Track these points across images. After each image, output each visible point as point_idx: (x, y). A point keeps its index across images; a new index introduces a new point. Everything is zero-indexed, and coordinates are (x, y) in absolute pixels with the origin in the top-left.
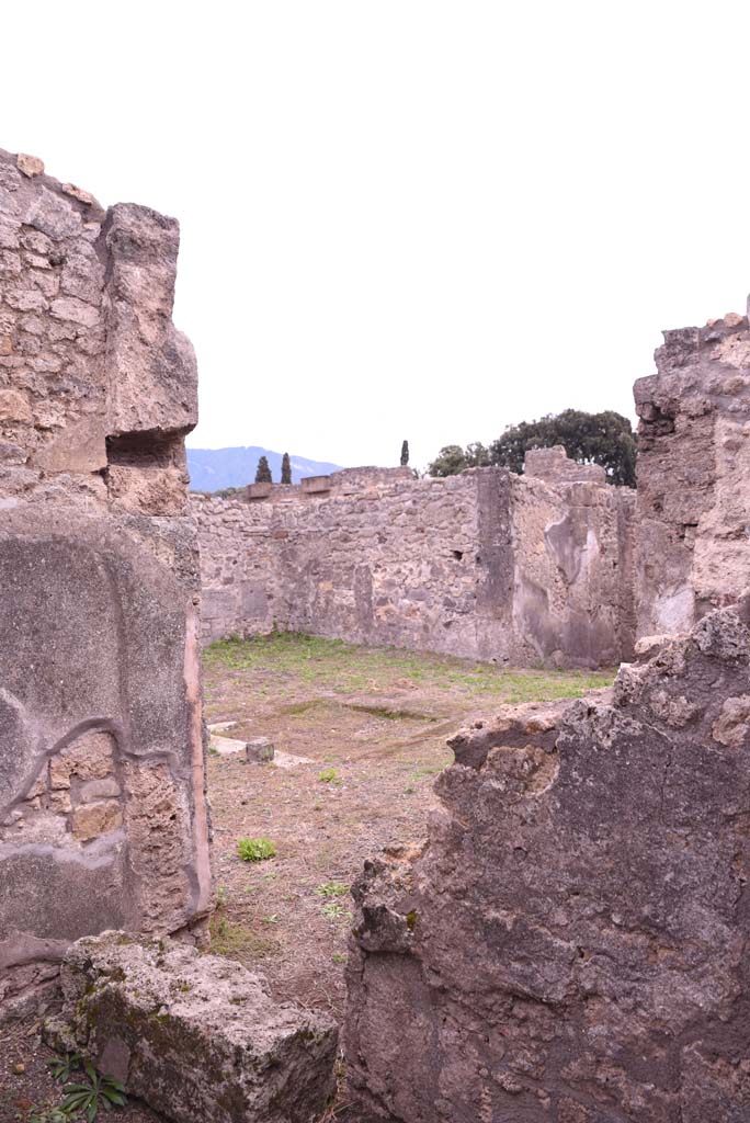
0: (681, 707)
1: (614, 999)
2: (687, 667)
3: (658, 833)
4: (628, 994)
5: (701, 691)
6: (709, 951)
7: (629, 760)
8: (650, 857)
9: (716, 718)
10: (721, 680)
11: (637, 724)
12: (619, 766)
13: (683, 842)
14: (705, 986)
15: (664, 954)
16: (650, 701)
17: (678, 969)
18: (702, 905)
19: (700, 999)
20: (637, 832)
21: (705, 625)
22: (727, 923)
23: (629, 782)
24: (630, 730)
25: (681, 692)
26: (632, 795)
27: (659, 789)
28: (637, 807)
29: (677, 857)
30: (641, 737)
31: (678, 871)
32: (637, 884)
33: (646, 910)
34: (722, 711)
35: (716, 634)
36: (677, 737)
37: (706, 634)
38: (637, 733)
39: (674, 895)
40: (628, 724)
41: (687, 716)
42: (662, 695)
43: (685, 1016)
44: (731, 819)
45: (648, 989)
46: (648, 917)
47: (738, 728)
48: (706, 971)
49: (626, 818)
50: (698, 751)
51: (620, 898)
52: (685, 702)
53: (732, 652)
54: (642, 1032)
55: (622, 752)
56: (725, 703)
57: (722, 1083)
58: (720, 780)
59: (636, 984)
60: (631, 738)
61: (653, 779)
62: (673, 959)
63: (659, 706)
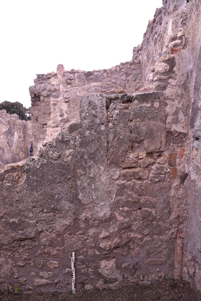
0: (56, 155)
1: (47, 231)
2: (56, 145)
3: (53, 187)
4: (50, 228)
5: (60, 150)
6: (68, 211)
7: (44, 170)
8: (52, 193)
9: (64, 156)
10: (65, 146)
11: (46, 161)
12: (42, 172)
13: (59, 187)
14: (68, 219)
15: (57, 215)
16: (48, 154)
17: (61, 218)
18: (65, 201)
19: (67, 223)
20: (48, 188)
21: (60, 134)
22: (71, 203)
23: (45, 175)
24: (44, 162)
25: (56, 151)
26: (46, 178)
27: (52, 176)
28: (47, 181)
29: (58, 191)
30: (47, 164)
31: (59, 194)
32: (50, 200)
33: (52, 206)
34: (65, 154)
35: (63, 136)
36: (56, 162)
37: (60, 136)
38: (46, 163)
39: (58, 200)
40: (43, 161)
41: (58, 156)
42: (51, 152)
43: (64, 228)
44: (70, 179)
45: (55, 225)
46: (53, 208)
47: (69, 157)
48: (68, 216)
49: (45, 185)
50: (60, 164)
51: (46, 205)
52: (57, 153)
53: (67, 139)
54: (55, 236)
55: (42, 168)
56: (66, 152)
57: (73, 239)
58: (66, 170)
59: (51, 225)
60: (44, 164)
61: (51, 173)
62: (60, 216)
63: (50, 155)
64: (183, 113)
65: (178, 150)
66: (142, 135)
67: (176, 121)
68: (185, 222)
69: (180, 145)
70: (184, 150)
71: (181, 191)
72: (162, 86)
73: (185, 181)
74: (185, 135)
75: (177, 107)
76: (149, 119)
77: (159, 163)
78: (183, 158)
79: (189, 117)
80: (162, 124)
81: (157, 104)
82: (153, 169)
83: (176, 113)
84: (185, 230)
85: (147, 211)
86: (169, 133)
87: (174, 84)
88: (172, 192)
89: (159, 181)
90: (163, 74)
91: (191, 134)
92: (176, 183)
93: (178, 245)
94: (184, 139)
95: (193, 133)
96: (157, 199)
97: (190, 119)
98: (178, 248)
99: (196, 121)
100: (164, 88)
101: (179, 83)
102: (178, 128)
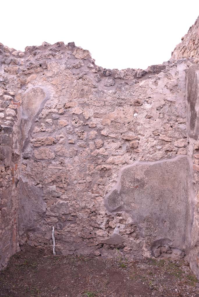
64: (19, 143)
65: (14, 166)
66: (5, 155)
67: (16, 148)
68: (17, 212)
69: (16, 162)
70: (17, 166)
71: (16, 192)
72: (12, 124)
73: (17, 185)
74: (18, 156)
75: (17, 139)
76: (7, 144)
77: (8, 174)
78: (17, 170)
79: (21, 146)
80: (11, 149)
81: (11, 135)
82: (6, 179)
83: (16, 143)
84: (17, 217)
85: (4, 209)
86: (13, 154)
87: (16, 124)
88: (13, 194)
89: (8, 187)
90: (13, 117)
91: (22, 156)
92: (14, 187)
93: (14, 229)
94: (18, 159)
95: (23, 155)
96: (8, 200)
97: (22, 147)
98: (15, 231)
99: (26, 148)
100: (12, 126)
101: (18, 125)
102: (16, 152)
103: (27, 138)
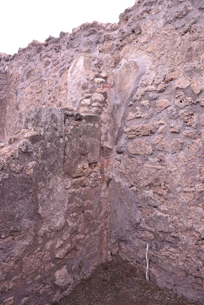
0: (18, 168)
1: (4, 261)
2: (19, 156)
3: (14, 205)
4: (8, 256)
5: (22, 162)
6: (28, 229)
7: (5, 186)
8: (12, 212)
9: (27, 168)
10: (27, 158)
11: (7, 175)
12: (2, 189)
13: (21, 204)
14: (28, 239)
15: (16, 238)
16: (10, 167)
17: (20, 240)
18: (26, 218)
19: (27, 243)
20: (8, 207)
21: (24, 144)
22: (31, 220)
23: (5, 193)
24: (5, 177)
25: (18, 163)
26: (6, 196)
27: (13, 192)
28: (8, 199)
29: (19, 209)
30: (9, 178)
31: (19, 212)
32: (9, 222)
33: (12, 228)
34: (28, 166)
35: (27, 146)
36: (18, 176)
37: (24, 147)
38: (7, 177)
39: (19, 219)
40: (4, 175)
41: (21, 169)
42: (13, 165)
43: (23, 250)
44: (31, 193)
45: (13, 250)
46: (13, 230)
47: (31, 170)
48: (28, 235)
49: (5, 204)
50: (23, 178)
51: (4, 229)
52: (19, 165)
53: (31, 150)
54: (13, 264)
55: (3, 184)
56: (29, 164)
57: (32, 260)
58: (28, 184)
59: (10, 252)
60: (6, 179)
61: (12, 189)
62: (19, 237)
63: (13, 168)
64: (110, 133)
65: (105, 161)
66: (88, 149)
67: (106, 139)
68: (109, 216)
69: (107, 157)
70: (109, 161)
71: (107, 192)
72: (99, 112)
73: (109, 184)
74: (110, 150)
75: (107, 129)
76: (92, 136)
77: (95, 172)
78: (109, 167)
79: (114, 137)
80: (98, 141)
81: (97, 125)
82: (92, 177)
83: (106, 134)
84: (109, 222)
85: (88, 212)
86: (102, 148)
87: (106, 111)
88: (102, 194)
89: (95, 187)
90: (101, 102)
91: (115, 150)
92: (104, 187)
93: (105, 235)
94: (110, 153)
95: (116, 148)
96: (94, 201)
97: (115, 139)
98: (105, 237)
99: (120, 140)
100: (100, 113)
101: (108, 112)
102: (107, 144)
103: (120, 128)
